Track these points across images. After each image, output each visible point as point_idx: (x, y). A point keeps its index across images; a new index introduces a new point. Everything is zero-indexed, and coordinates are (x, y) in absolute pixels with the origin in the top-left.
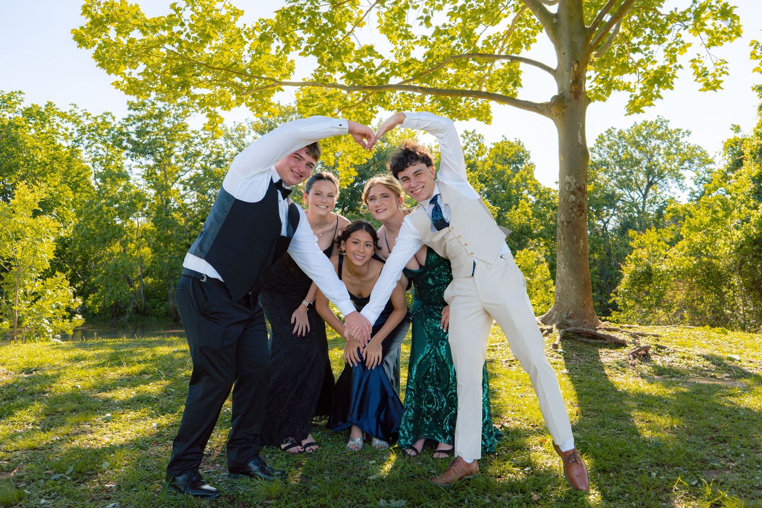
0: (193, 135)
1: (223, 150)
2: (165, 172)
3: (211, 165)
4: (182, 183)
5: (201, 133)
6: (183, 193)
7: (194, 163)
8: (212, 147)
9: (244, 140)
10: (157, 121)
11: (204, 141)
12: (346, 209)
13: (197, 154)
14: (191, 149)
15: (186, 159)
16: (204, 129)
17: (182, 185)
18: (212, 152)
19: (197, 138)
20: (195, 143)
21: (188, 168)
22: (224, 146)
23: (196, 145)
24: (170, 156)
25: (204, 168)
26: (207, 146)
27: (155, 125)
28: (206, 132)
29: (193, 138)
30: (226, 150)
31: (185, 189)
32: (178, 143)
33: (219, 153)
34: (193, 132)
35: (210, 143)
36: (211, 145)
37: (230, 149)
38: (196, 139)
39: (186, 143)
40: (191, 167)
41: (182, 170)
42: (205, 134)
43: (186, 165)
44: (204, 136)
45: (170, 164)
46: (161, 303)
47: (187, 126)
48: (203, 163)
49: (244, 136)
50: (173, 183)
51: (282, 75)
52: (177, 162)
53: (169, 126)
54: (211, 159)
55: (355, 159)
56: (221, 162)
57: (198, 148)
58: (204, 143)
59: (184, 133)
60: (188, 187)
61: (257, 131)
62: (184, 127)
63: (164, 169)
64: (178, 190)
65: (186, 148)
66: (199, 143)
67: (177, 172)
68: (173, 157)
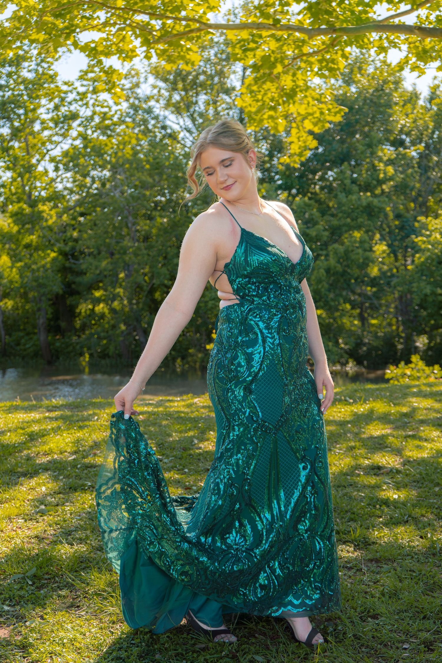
0: (65, 88)
1: (110, 108)
2: (27, 145)
3: (93, 132)
4: (52, 160)
5: (77, 84)
6: (52, 174)
7: (67, 130)
8: (94, 105)
9: (138, 91)
10: (14, 69)
11: (83, 96)
12: (294, 191)
13: (74, 116)
14: (63, 110)
15: (56, 124)
16: (81, 78)
17: (53, 164)
18: (94, 113)
19: (71, 92)
20: (68, 100)
21: (60, 139)
22: (111, 102)
23: (70, 103)
24: (33, 121)
25: (84, 137)
26: (87, 104)
27: (9, 75)
28: (85, 83)
29: (66, 93)
30: (114, 108)
31: (57, 169)
32: (43, 101)
33: (105, 114)
34: (66, 83)
35: (91, 99)
36: (91, 102)
37: (119, 107)
38: (69, 94)
39: (57, 100)
40: (64, 136)
41: (51, 142)
42: (82, 85)
43: (57, 134)
44: (82, 90)
45: (32, 133)
46: (27, 338)
47: (56, 75)
48: (81, 129)
49: (137, 85)
50: (39, 161)
51: (208, 7)
52: (44, 129)
53: (30, 76)
54: (93, 124)
55: (315, 124)
56: (108, 127)
57: (73, 108)
58: (81, 99)
59: (52, 86)
60: (61, 166)
61: (157, 77)
62: (51, 77)
63: (26, 141)
64: (46, 172)
65: (57, 108)
66: (75, 100)
67: (43, 144)
68: (38, 122)
